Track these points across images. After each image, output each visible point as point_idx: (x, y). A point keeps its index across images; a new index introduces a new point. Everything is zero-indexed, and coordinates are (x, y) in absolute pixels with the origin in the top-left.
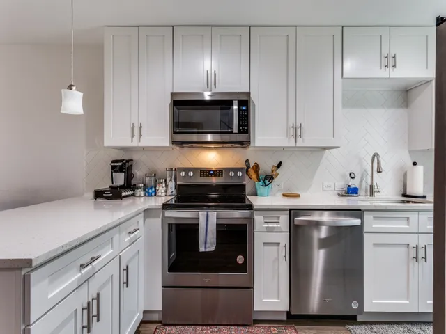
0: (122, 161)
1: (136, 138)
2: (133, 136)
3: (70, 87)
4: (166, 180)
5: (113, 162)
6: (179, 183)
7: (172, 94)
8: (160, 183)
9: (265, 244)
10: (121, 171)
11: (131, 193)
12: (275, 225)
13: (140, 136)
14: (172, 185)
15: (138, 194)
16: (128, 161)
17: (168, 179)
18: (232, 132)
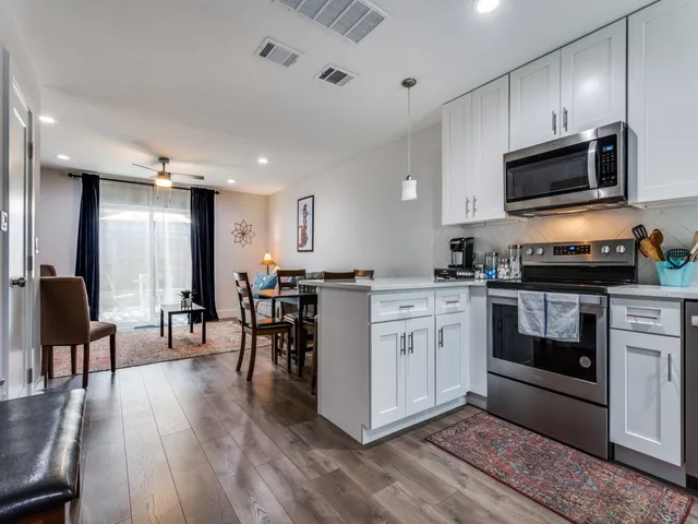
0: (460, 239)
1: (471, 213)
2: (467, 211)
3: (407, 179)
4: (509, 261)
5: (452, 240)
6: (524, 263)
7: (505, 156)
8: (501, 263)
9: (631, 349)
10: (460, 250)
11: (470, 274)
12: (651, 323)
13: (475, 210)
14: (515, 265)
15: (477, 276)
16: (467, 239)
17: (511, 259)
18: (588, 188)
